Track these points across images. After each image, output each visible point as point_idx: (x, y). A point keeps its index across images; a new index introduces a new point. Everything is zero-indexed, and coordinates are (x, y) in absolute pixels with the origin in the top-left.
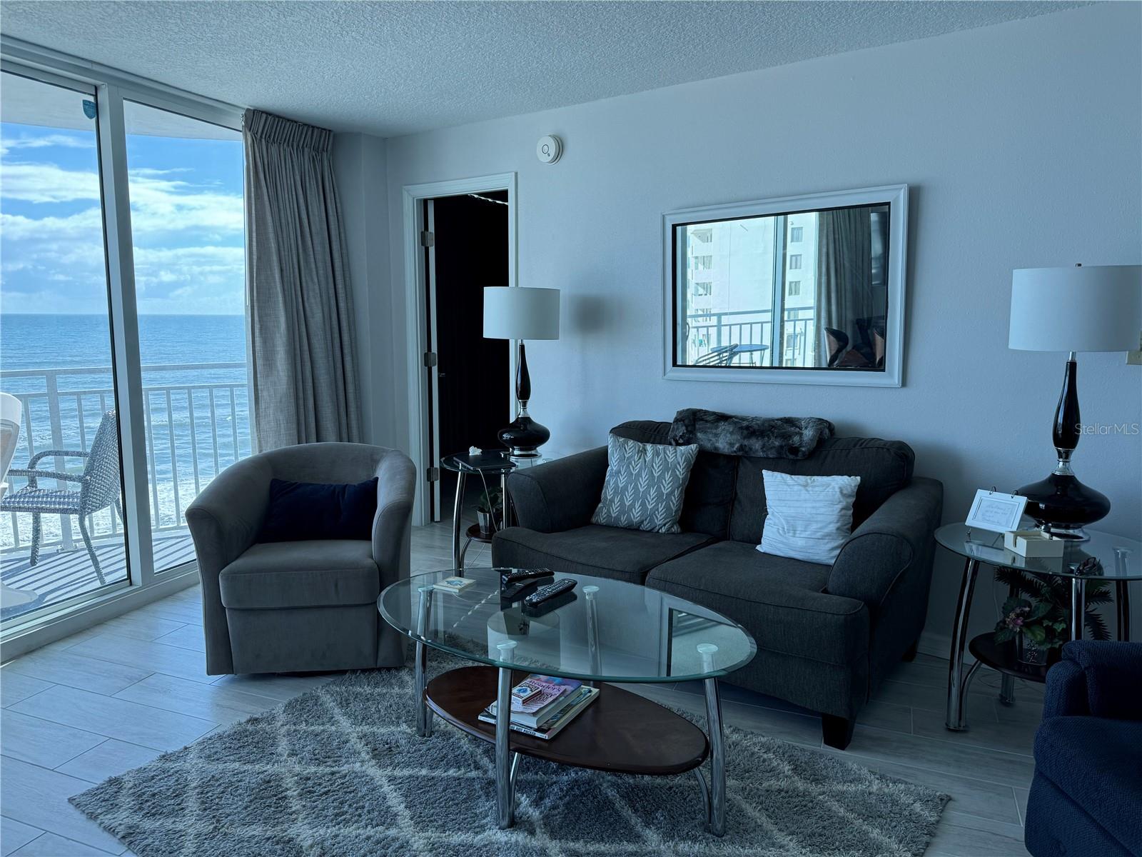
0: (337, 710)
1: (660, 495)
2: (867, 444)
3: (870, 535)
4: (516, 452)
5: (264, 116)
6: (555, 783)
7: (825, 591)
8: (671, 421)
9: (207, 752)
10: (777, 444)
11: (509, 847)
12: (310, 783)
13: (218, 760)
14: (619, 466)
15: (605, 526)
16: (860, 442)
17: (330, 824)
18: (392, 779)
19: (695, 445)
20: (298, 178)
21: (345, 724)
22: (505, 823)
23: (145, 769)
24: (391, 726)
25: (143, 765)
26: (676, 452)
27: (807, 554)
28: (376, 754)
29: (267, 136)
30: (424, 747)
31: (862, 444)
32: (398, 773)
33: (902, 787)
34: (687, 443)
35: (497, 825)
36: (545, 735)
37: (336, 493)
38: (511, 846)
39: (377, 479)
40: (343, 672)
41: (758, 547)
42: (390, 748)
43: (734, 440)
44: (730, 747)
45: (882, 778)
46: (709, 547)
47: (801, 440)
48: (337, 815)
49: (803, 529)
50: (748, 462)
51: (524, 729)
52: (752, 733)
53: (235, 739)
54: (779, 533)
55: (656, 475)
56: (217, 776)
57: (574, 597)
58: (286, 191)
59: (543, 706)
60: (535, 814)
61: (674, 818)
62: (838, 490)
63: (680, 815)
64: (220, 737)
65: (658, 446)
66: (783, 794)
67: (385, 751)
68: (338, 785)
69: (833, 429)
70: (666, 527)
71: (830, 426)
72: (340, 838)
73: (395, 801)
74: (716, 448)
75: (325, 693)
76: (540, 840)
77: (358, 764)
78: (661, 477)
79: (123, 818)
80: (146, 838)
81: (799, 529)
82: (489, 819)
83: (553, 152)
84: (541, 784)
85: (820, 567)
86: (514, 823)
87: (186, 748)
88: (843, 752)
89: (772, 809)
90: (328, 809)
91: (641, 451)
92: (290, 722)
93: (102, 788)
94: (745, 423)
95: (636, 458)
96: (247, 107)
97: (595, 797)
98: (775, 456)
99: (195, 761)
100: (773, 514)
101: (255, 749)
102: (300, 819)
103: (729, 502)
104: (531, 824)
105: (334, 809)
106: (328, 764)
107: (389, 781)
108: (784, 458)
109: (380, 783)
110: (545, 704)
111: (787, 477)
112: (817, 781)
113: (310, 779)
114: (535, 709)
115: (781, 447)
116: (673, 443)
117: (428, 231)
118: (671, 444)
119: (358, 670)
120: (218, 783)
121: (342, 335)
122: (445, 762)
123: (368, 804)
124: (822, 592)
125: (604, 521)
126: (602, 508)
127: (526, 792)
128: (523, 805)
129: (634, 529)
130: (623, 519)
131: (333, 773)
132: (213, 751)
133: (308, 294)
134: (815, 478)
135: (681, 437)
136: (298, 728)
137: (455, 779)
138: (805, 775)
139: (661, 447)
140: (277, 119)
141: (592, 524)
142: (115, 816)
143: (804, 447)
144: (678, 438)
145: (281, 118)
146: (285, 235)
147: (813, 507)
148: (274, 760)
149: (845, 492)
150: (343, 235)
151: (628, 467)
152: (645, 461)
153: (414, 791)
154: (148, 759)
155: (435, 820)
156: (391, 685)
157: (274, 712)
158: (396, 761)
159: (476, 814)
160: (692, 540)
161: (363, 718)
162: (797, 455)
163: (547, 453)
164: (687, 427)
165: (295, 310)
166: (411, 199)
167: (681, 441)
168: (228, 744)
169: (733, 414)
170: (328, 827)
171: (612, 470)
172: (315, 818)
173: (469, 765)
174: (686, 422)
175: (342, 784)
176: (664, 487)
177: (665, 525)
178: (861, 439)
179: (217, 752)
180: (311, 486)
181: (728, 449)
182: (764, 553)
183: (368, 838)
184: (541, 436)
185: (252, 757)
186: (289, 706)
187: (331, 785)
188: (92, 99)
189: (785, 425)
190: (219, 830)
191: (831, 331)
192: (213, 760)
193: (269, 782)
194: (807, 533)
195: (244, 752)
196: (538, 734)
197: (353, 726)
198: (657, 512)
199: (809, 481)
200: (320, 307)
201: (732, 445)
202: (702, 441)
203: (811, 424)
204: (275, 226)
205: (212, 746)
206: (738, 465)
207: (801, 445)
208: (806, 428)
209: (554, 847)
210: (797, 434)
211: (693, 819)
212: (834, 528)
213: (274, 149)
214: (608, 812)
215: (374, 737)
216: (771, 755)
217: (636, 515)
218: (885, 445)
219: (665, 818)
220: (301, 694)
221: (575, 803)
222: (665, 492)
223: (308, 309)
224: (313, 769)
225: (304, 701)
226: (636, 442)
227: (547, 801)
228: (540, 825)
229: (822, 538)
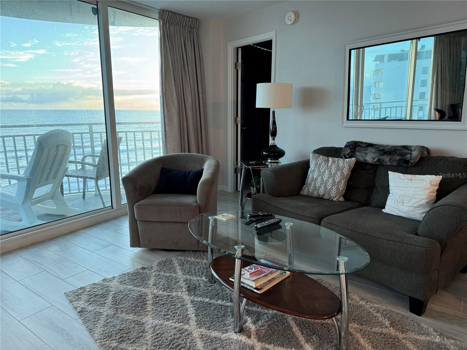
0: (178, 267)
1: (334, 181)
2: (448, 159)
3: (444, 206)
4: (269, 161)
5: (168, 12)
6: (266, 314)
7: (417, 234)
8: (343, 147)
9: (121, 279)
10: (398, 158)
11: (237, 341)
12: (158, 299)
13: (125, 283)
14: (315, 168)
15: (306, 196)
16: (444, 158)
17: (161, 319)
18: (192, 302)
19: (354, 158)
20: (182, 40)
21: (180, 273)
22: (237, 330)
23: (96, 284)
24: (198, 277)
25: (96, 282)
26: (344, 161)
27: (409, 215)
28: (189, 289)
29: (169, 22)
30: (210, 288)
31: (445, 159)
32: (196, 299)
33: (452, 341)
34: (351, 157)
35: (234, 330)
36: (258, 291)
37: (186, 175)
38: (238, 342)
39: (203, 169)
40: (185, 251)
41: (383, 210)
42: (196, 287)
43: (375, 156)
44: (358, 307)
45: (440, 335)
46: (357, 209)
47: (411, 157)
48: (165, 315)
49: (408, 202)
50: (382, 168)
51: (249, 287)
52: (371, 301)
53: (134, 275)
54: (395, 203)
55: (333, 172)
56: (122, 291)
57: (280, 227)
58: (177, 46)
59: (259, 277)
60: (253, 327)
61: (321, 340)
62: (428, 182)
63: (325, 339)
64: (128, 274)
65: (335, 158)
66: (383, 336)
67: (193, 288)
68: (169, 301)
69: (430, 152)
70: (336, 198)
71: (428, 150)
72: (163, 326)
73: (191, 312)
74: (365, 160)
75: (175, 259)
76: (253, 341)
77: (180, 293)
78: (336, 173)
79: (81, 304)
80: (87, 314)
81: (406, 202)
82: (230, 327)
83: (293, 19)
84: (259, 314)
85: (416, 222)
86: (241, 330)
87: (114, 277)
88: (419, 317)
89: (375, 343)
90: (162, 312)
91: (326, 161)
92: (158, 270)
93: (77, 290)
94: (382, 148)
95: (323, 164)
96: (159, 8)
97: (283, 324)
98: (396, 165)
99: (115, 283)
100: (392, 193)
101: (140, 281)
102: (149, 314)
103: (371, 188)
104: (250, 332)
105: (164, 312)
106: (168, 291)
107: (191, 302)
108: (401, 166)
109: (187, 303)
110: (261, 276)
111: (401, 175)
112: (403, 332)
113: (158, 297)
114: (255, 278)
115: (400, 160)
116: (344, 157)
117: (238, 62)
118: (342, 158)
119: (191, 251)
120: (122, 294)
121: (201, 109)
122: (217, 297)
123: (179, 312)
124: (414, 234)
125: (306, 193)
126: (305, 187)
127: (251, 316)
128: (248, 323)
129: (320, 199)
130: (315, 193)
131: (168, 296)
132: (124, 279)
133: (186, 91)
134: (417, 176)
135: (348, 154)
136: (160, 273)
137: (220, 305)
138: (396, 327)
139: (336, 159)
140: (173, 14)
141: (301, 195)
142: (79, 302)
143: (411, 160)
144: (346, 155)
145: (175, 13)
146: (176, 65)
147: (414, 191)
148: (146, 287)
149: (432, 184)
150: (202, 66)
151: (319, 168)
152: (328, 166)
153: (200, 308)
154: (97, 280)
155: (206, 324)
156: (203, 259)
157: (153, 265)
158: (196, 294)
159: (225, 323)
160: (349, 204)
161: (188, 272)
162: (408, 164)
163: (283, 161)
164: (351, 149)
165: (180, 98)
166: (231, 47)
167: (347, 156)
168: (130, 278)
169: (375, 143)
170: (160, 320)
171: (311, 169)
172: (156, 315)
173: (228, 299)
174: (351, 147)
175: (171, 301)
176: (337, 178)
177: (336, 197)
178: (444, 157)
179: (125, 280)
180: (176, 171)
181: (372, 161)
182: (386, 213)
183: (175, 328)
184: (281, 154)
185: (138, 284)
186: (160, 264)
187: (166, 301)
188: (95, 7)
189: (403, 149)
190: (116, 314)
191: (436, 110)
192: (123, 284)
193: (141, 296)
194: (410, 204)
195: (135, 282)
196: (255, 291)
197: (183, 275)
198: (332, 190)
199: (413, 177)
200: (191, 97)
201: (374, 158)
202: (358, 156)
203: (417, 149)
204: (172, 61)
205: (124, 277)
206: (377, 168)
207: (411, 159)
208: (414, 151)
209: (258, 346)
210: (409, 153)
211: (332, 342)
212: (425, 202)
213: (172, 28)
214: (289, 332)
215: (190, 281)
216: (379, 315)
217: (321, 191)
218: (458, 160)
219: (317, 340)
220: (165, 259)
221: (273, 325)
222: (337, 181)
223: (185, 98)
224: (161, 292)
225: (166, 262)
226: (324, 156)
227: (260, 323)
228: (254, 334)
229: (418, 207)
